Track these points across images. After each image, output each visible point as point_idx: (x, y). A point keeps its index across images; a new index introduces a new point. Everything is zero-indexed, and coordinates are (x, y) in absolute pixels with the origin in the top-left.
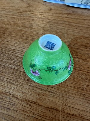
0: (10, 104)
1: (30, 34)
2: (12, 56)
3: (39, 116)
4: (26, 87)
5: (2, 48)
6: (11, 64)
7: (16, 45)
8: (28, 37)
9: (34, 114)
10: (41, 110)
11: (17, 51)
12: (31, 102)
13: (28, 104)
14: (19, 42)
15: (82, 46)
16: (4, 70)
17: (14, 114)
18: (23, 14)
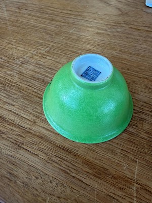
18: (115, 27)
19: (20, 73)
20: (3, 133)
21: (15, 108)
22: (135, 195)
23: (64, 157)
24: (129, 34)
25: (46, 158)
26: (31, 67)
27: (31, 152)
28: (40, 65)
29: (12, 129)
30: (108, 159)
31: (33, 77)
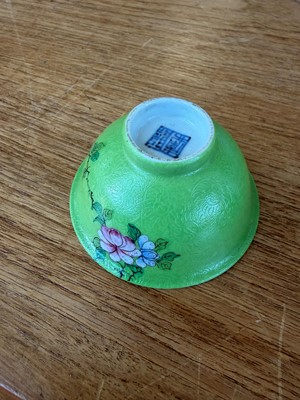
1: (284, 113)
14: (251, 140)
19: (42, 131)
20: (10, 252)
21: (32, 202)
22: (279, 376)
23: (134, 300)
24: (264, 47)
25: (97, 302)
26: (64, 118)
27: (66, 290)
28: (82, 113)
29: (27, 244)
30: (224, 304)
31: (67, 139)
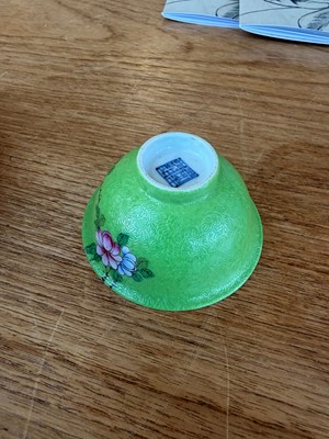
0: (46, 385)
1: (116, 135)
2: (52, 213)
3: (150, 428)
4: (102, 325)
5: (17, 185)
6: (49, 242)
7: (66, 175)
8: (110, 147)
9: (133, 422)
10: (157, 408)
11: (71, 197)
12: (123, 380)
13: (111, 386)
14: (76, 163)
15: (305, 177)
16: (23, 264)
17: (60, 422)
18: (90, 63)
